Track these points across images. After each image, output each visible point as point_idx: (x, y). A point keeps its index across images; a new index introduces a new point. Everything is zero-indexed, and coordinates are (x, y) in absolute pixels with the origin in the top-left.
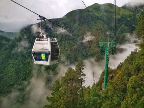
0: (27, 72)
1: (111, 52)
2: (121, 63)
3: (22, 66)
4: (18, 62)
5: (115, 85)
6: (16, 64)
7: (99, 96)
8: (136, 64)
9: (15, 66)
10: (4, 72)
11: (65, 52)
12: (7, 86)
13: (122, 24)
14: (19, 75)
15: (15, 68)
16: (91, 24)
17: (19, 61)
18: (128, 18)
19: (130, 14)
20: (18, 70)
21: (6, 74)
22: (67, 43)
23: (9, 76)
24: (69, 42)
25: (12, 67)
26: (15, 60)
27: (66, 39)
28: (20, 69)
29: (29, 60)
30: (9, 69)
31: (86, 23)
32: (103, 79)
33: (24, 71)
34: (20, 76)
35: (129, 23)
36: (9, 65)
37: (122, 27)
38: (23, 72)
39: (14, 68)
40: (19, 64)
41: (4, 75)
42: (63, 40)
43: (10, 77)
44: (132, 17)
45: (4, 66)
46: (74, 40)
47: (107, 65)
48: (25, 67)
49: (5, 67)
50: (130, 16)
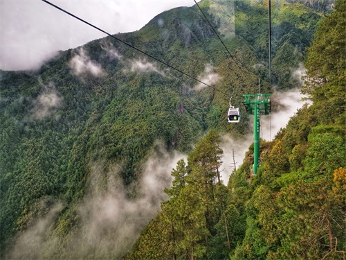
0: (69, 165)
1: (264, 111)
2: (281, 129)
3: (54, 151)
4: (44, 143)
5: (272, 160)
6: (41, 148)
7: (246, 185)
8: (303, 128)
9: (39, 153)
10: (15, 167)
11: (154, 114)
12: (25, 200)
13: (285, 39)
14: (50, 173)
15: (38, 157)
16: (210, 42)
17: (48, 139)
18: (298, 24)
19: (302, 15)
20: (47, 162)
21: (20, 172)
22: (156, 93)
23: (29, 176)
24: (163, 89)
25: (33, 154)
26: (37, 138)
27: (153, 82)
28: (52, 158)
29: (71, 137)
30: (26, 160)
31: (198, 41)
32: (252, 159)
33: (61, 163)
34: (53, 174)
35: (301, 38)
36: (24, 151)
37: (285, 48)
38: (60, 166)
39: (36, 157)
40: (47, 147)
41: (16, 173)
42: (146, 86)
43: (30, 178)
44: (307, 22)
45: (12, 153)
46: (174, 85)
47: (258, 134)
48: (63, 154)
49: (16, 155)
50: (303, 20)
